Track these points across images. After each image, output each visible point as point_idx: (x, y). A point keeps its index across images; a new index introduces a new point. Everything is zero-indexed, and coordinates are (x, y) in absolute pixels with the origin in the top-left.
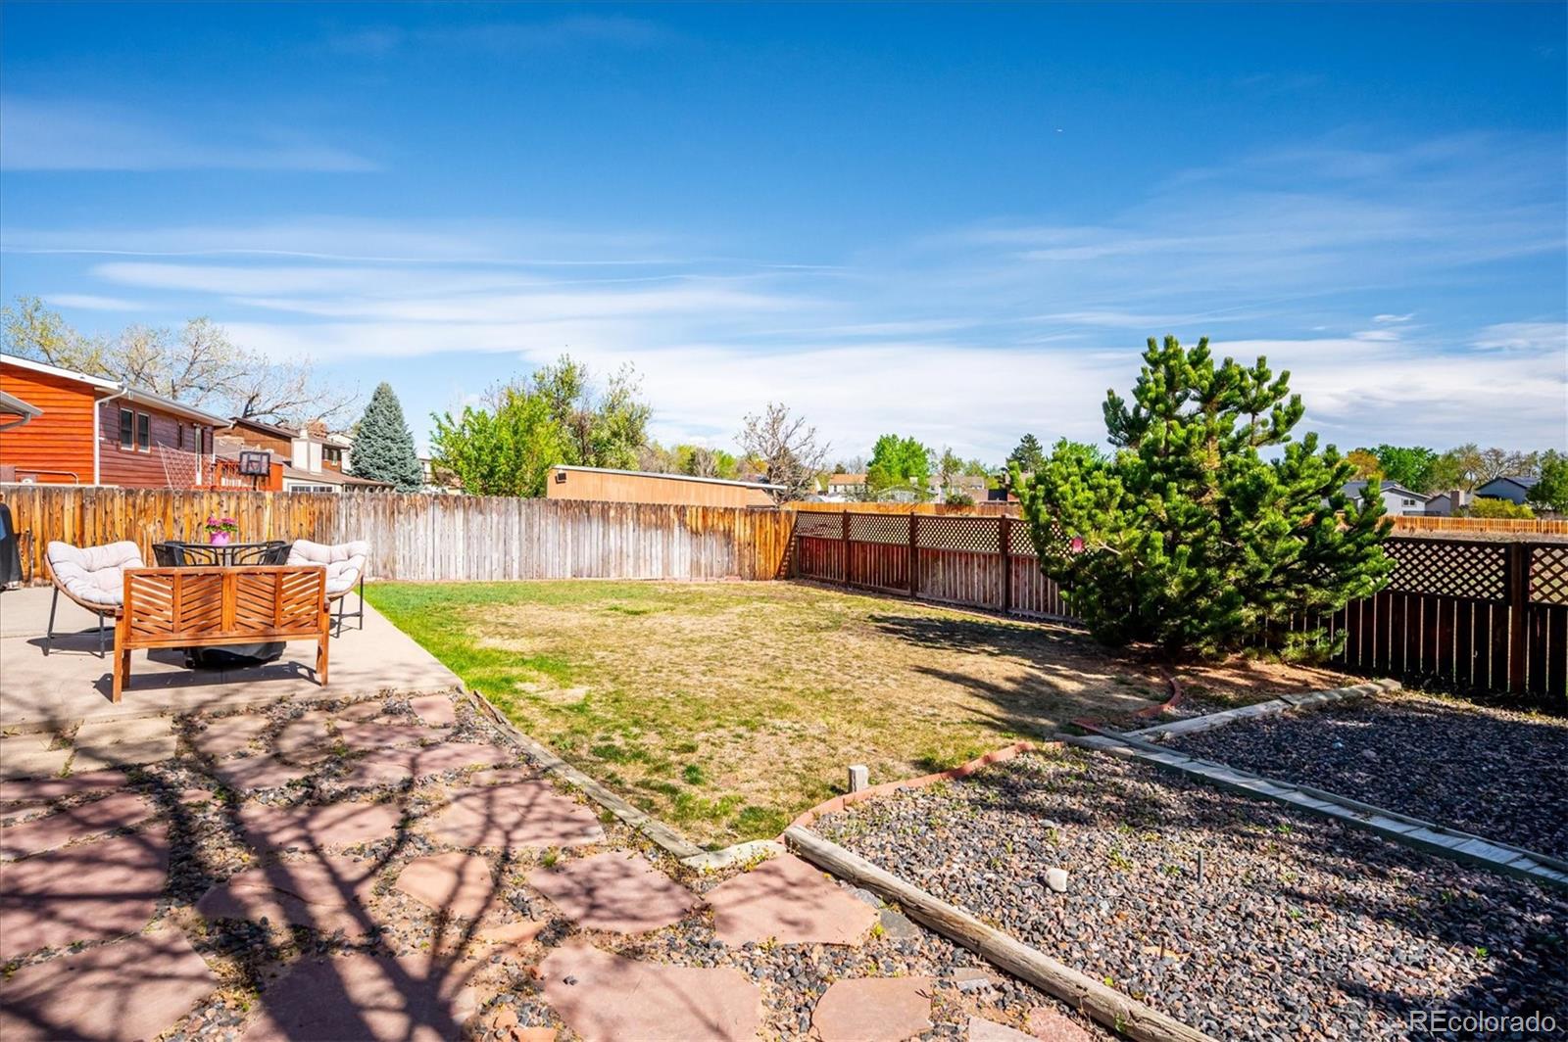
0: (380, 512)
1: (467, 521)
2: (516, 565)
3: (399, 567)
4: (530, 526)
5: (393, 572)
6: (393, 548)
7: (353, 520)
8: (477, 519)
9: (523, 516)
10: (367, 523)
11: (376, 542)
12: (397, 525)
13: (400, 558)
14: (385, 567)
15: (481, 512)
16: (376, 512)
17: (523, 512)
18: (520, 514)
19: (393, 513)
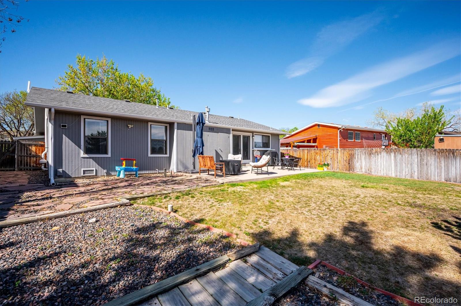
0: (367, 154)
1: (395, 157)
2: (416, 174)
3: (373, 170)
4: (422, 160)
5: (371, 172)
6: (370, 165)
7: (359, 156)
8: (399, 157)
9: (419, 155)
10: (363, 157)
11: (366, 163)
12: (371, 158)
13: (373, 167)
14: (369, 170)
15: (401, 154)
16: (365, 154)
17: (419, 154)
18: (417, 154)
19: (370, 154)
